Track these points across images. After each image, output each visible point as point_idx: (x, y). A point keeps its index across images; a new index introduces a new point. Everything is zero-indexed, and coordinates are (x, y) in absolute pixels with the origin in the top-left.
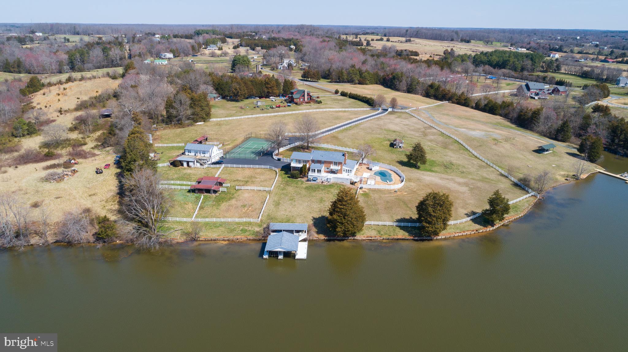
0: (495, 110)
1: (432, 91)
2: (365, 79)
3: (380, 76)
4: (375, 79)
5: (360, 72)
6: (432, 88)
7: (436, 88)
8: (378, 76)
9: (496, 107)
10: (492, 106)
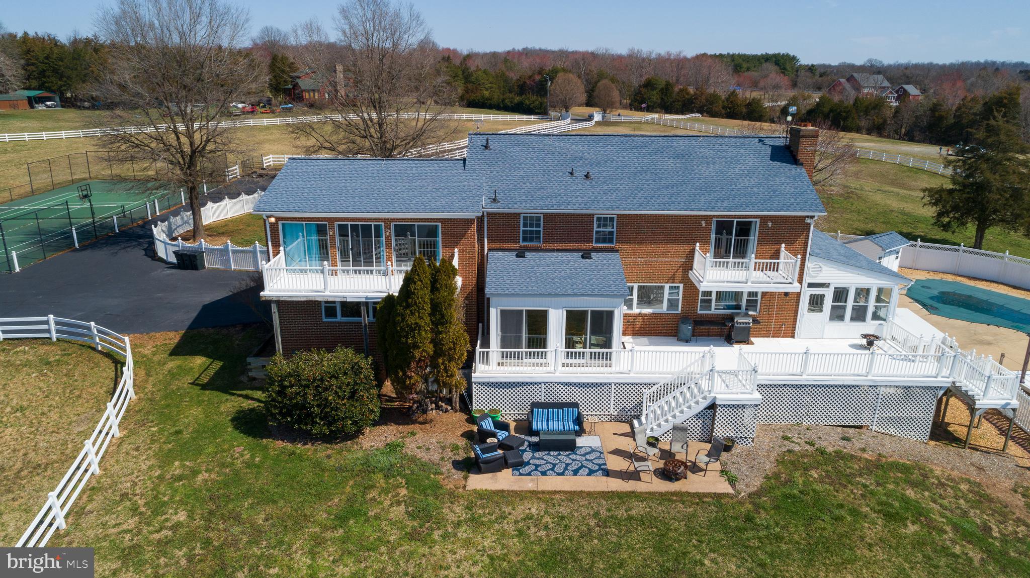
0: (845, 119)
1: (655, 96)
2: (479, 84)
3: (512, 79)
4: (499, 88)
5: (463, 72)
6: (653, 89)
7: (662, 89)
8: (506, 81)
9: (845, 112)
10: (831, 111)
